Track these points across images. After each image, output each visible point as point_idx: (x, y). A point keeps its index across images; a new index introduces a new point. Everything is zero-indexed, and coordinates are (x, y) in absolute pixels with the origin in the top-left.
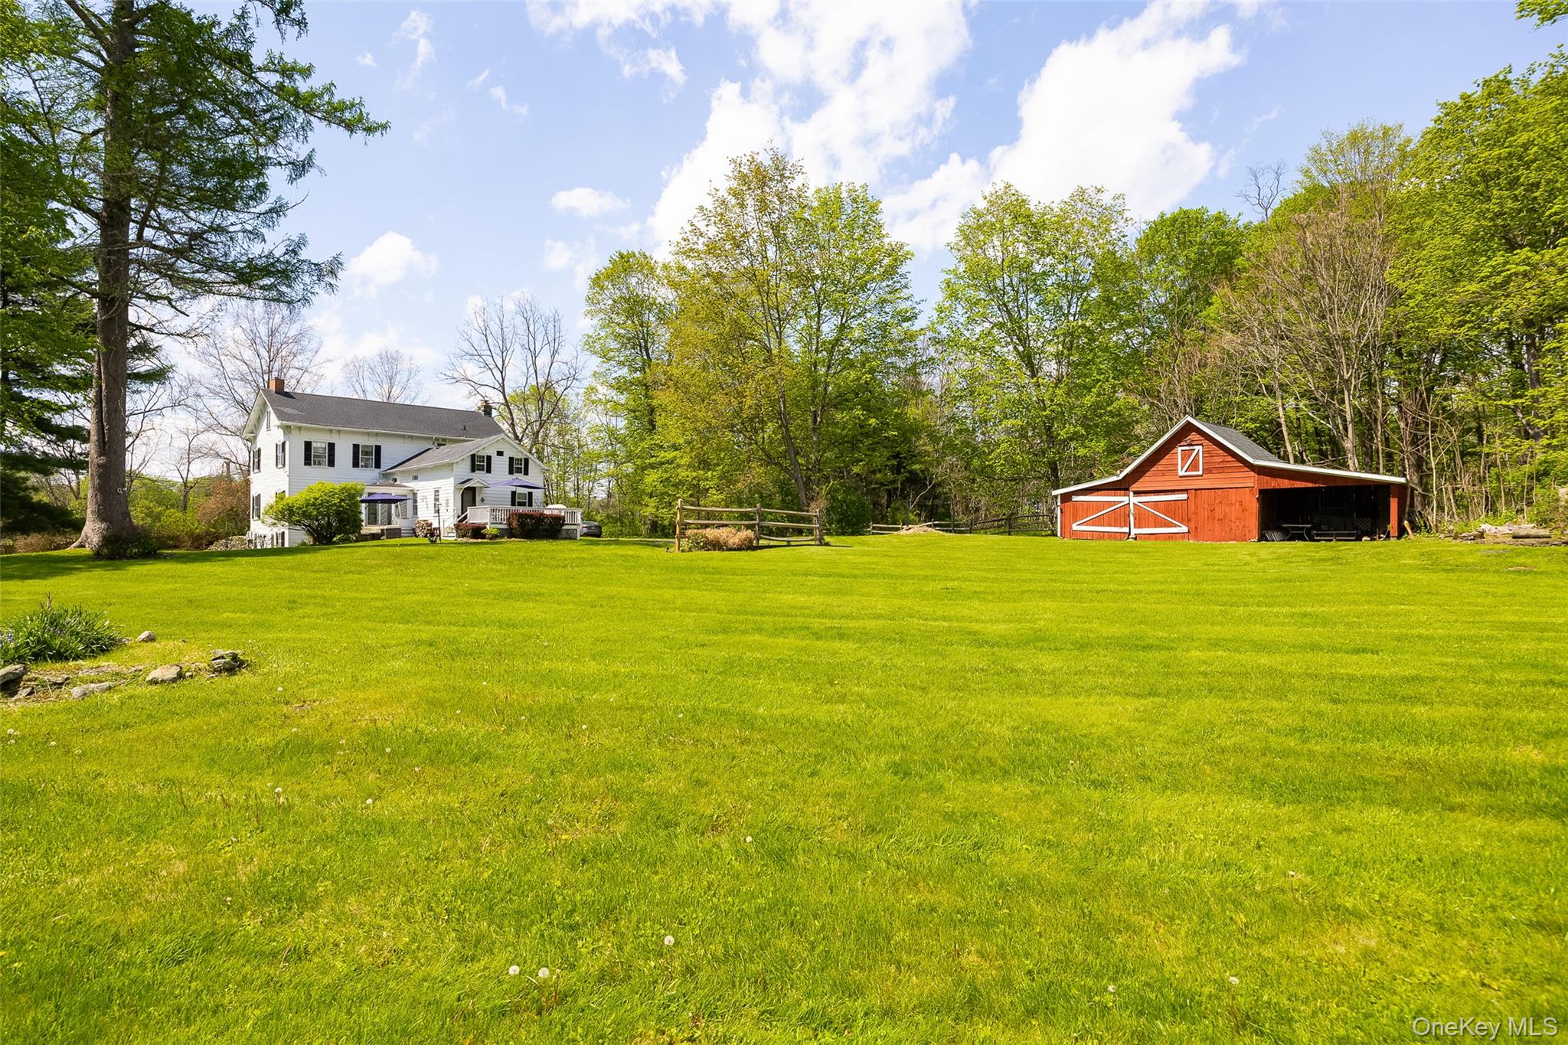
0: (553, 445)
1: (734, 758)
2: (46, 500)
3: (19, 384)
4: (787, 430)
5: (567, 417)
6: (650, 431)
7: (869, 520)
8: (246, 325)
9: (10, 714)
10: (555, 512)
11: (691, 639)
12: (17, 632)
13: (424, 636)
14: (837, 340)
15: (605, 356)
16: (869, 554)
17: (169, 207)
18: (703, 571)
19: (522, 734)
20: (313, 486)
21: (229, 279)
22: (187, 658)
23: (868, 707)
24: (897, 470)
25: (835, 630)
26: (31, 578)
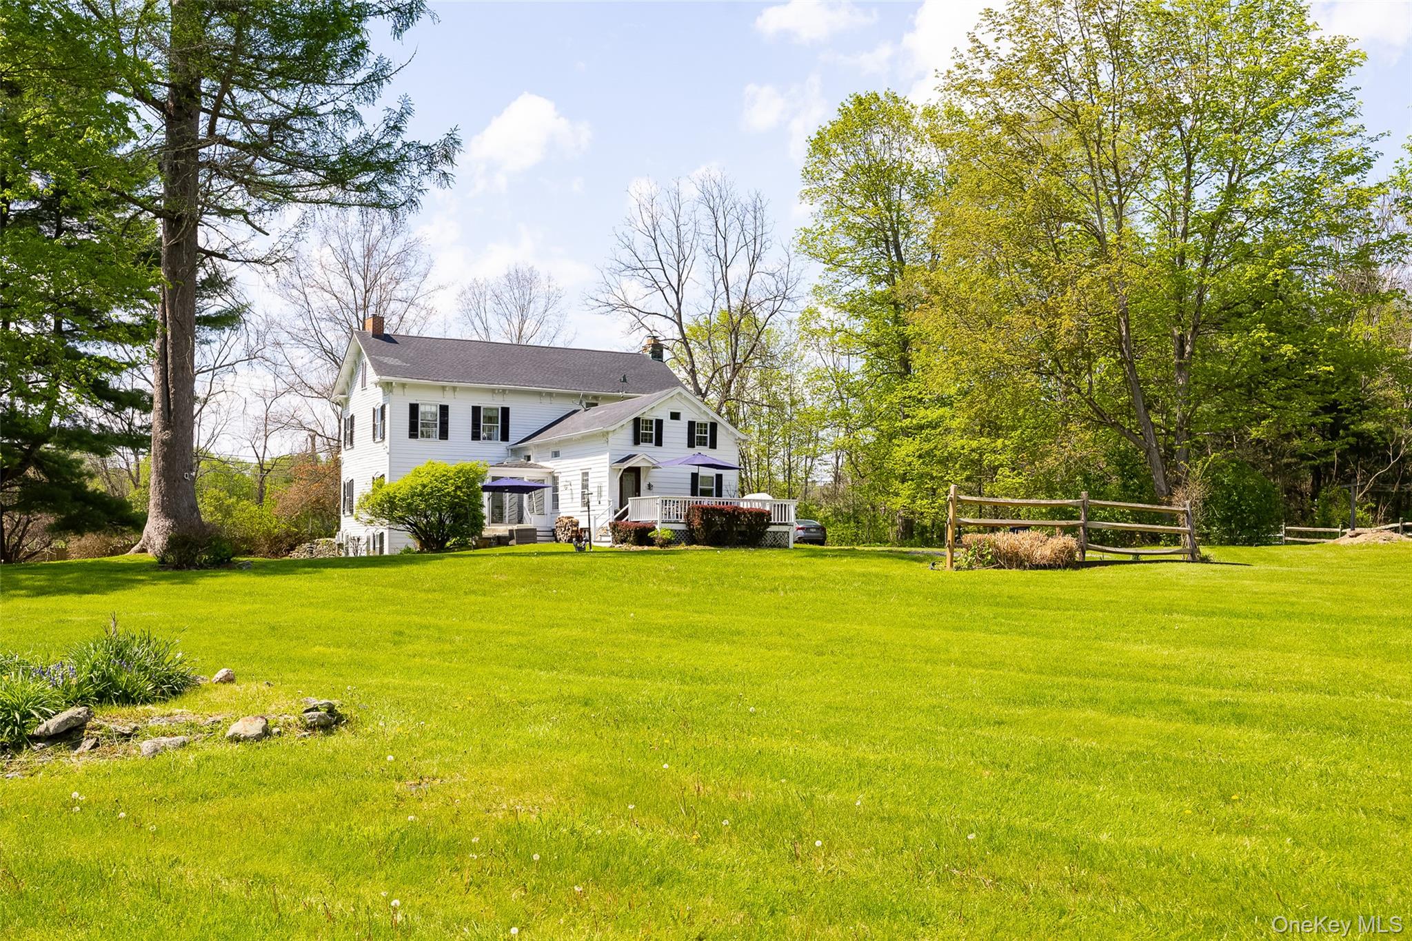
0: (752, 401)
1: (1063, 913)
2: (102, 488)
3: (74, 336)
4: (1133, 369)
5: (773, 357)
6: (902, 375)
7: (1279, 520)
8: (335, 243)
9: (73, 772)
10: (757, 506)
11: (979, 711)
12: (80, 663)
13: (576, 690)
14: (1222, 213)
15: (833, 261)
16: (1283, 578)
17: (245, 86)
18: (994, 601)
19: (724, 848)
20: (420, 467)
21: (317, 179)
22: (274, 708)
23: (1297, 844)
24: (1331, 432)
25: (1228, 709)
26: (88, 593)
